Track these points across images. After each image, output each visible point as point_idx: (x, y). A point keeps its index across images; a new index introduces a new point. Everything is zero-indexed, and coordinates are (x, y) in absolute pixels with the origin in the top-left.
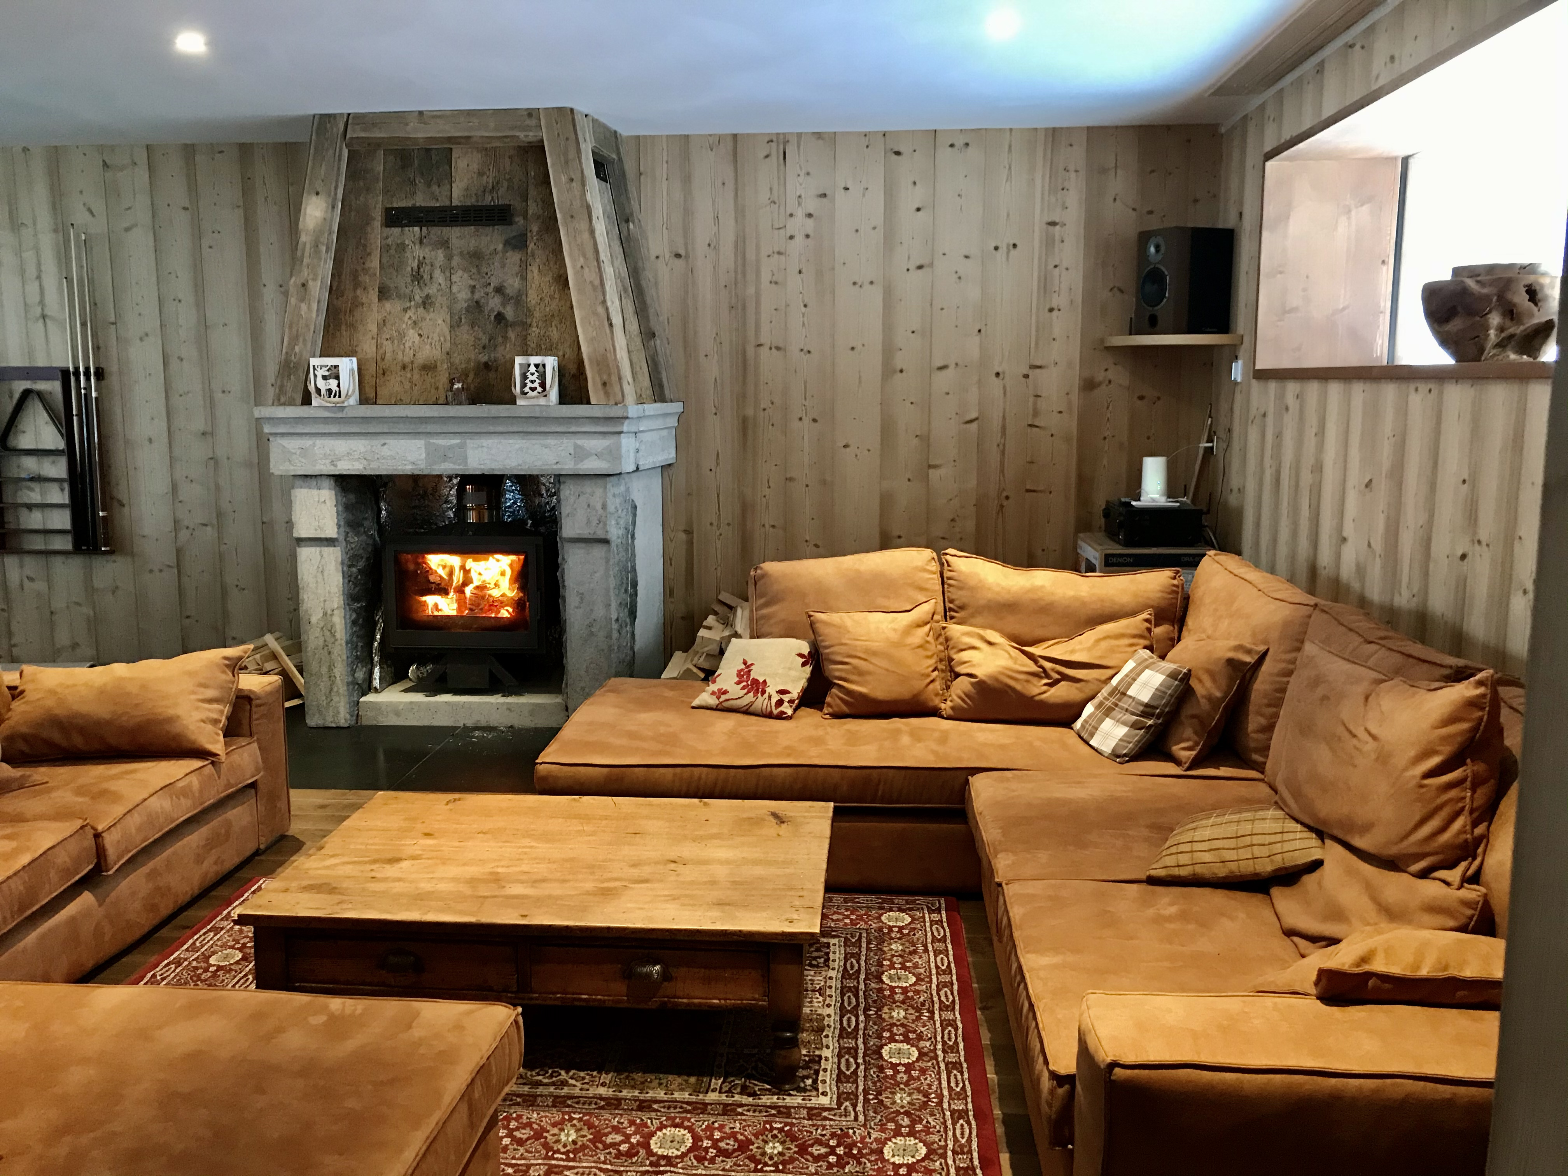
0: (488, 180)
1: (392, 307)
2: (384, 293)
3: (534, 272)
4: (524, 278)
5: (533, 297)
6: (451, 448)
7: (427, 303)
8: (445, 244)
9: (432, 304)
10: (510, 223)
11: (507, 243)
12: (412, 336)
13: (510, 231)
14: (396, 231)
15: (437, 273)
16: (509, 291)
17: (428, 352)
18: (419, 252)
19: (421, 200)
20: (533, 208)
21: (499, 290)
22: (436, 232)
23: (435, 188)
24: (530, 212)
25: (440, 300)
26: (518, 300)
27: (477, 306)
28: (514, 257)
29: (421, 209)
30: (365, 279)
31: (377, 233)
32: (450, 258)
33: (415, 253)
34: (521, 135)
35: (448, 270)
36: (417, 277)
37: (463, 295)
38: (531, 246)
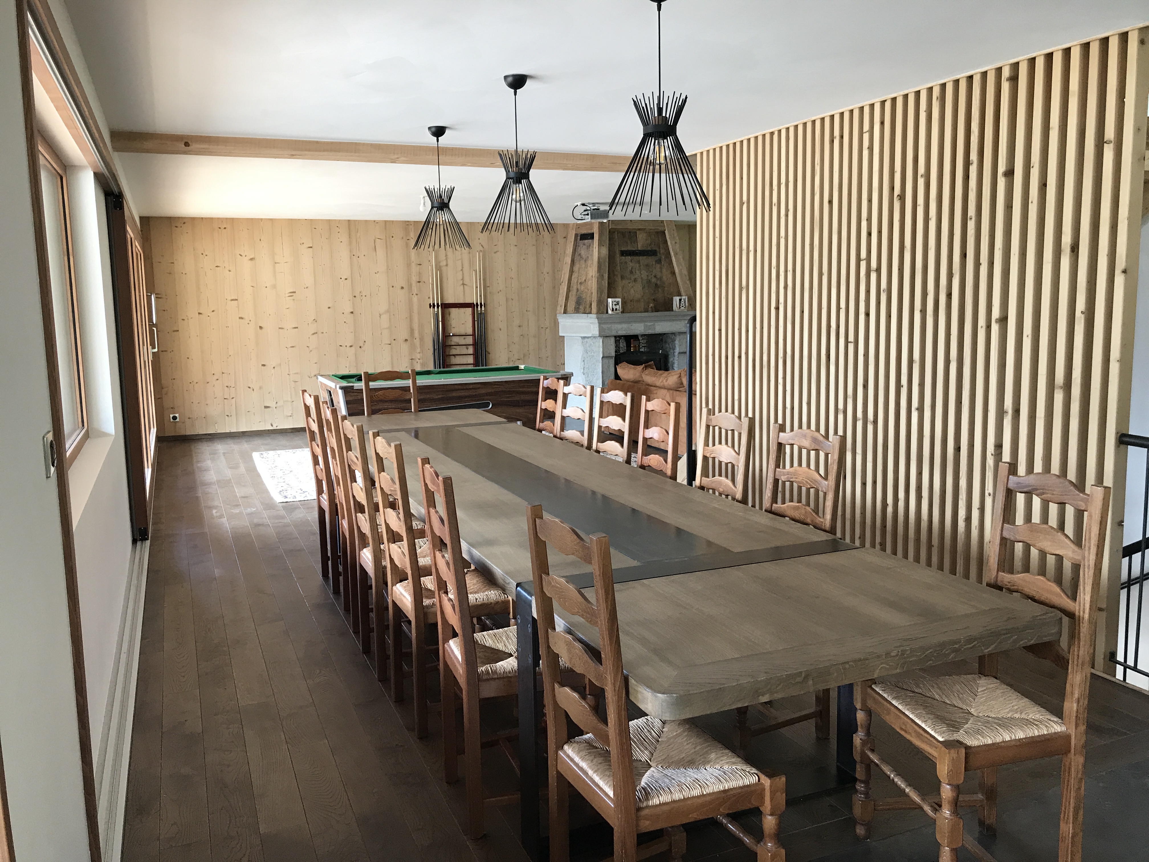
0: (649, 242)
1: (626, 282)
2: (622, 278)
3: (664, 270)
4: (661, 272)
5: (664, 278)
6: (651, 325)
7: (635, 280)
8: (639, 262)
9: (637, 281)
10: (656, 255)
11: (656, 261)
12: (632, 291)
13: (656, 258)
14: (623, 257)
15: (637, 271)
16: (658, 277)
17: (638, 296)
18: (631, 264)
19: (630, 248)
20: (662, 251)
21: (655, 276)
22: (636, 258)
23: (633, 244)
24: (661, 252)
25: (639, 280)
26: (661, 279)
27: (649, 282)
28: (658, 266)
29: (629, 251)
30: (616, 273)
31: (618, 258)
32: (640, 266)
33: (630, 265)
34: (660, 228)
35: (640, 270)
36: (631, 272)
37: (645, 277)
38: (663, 262)
